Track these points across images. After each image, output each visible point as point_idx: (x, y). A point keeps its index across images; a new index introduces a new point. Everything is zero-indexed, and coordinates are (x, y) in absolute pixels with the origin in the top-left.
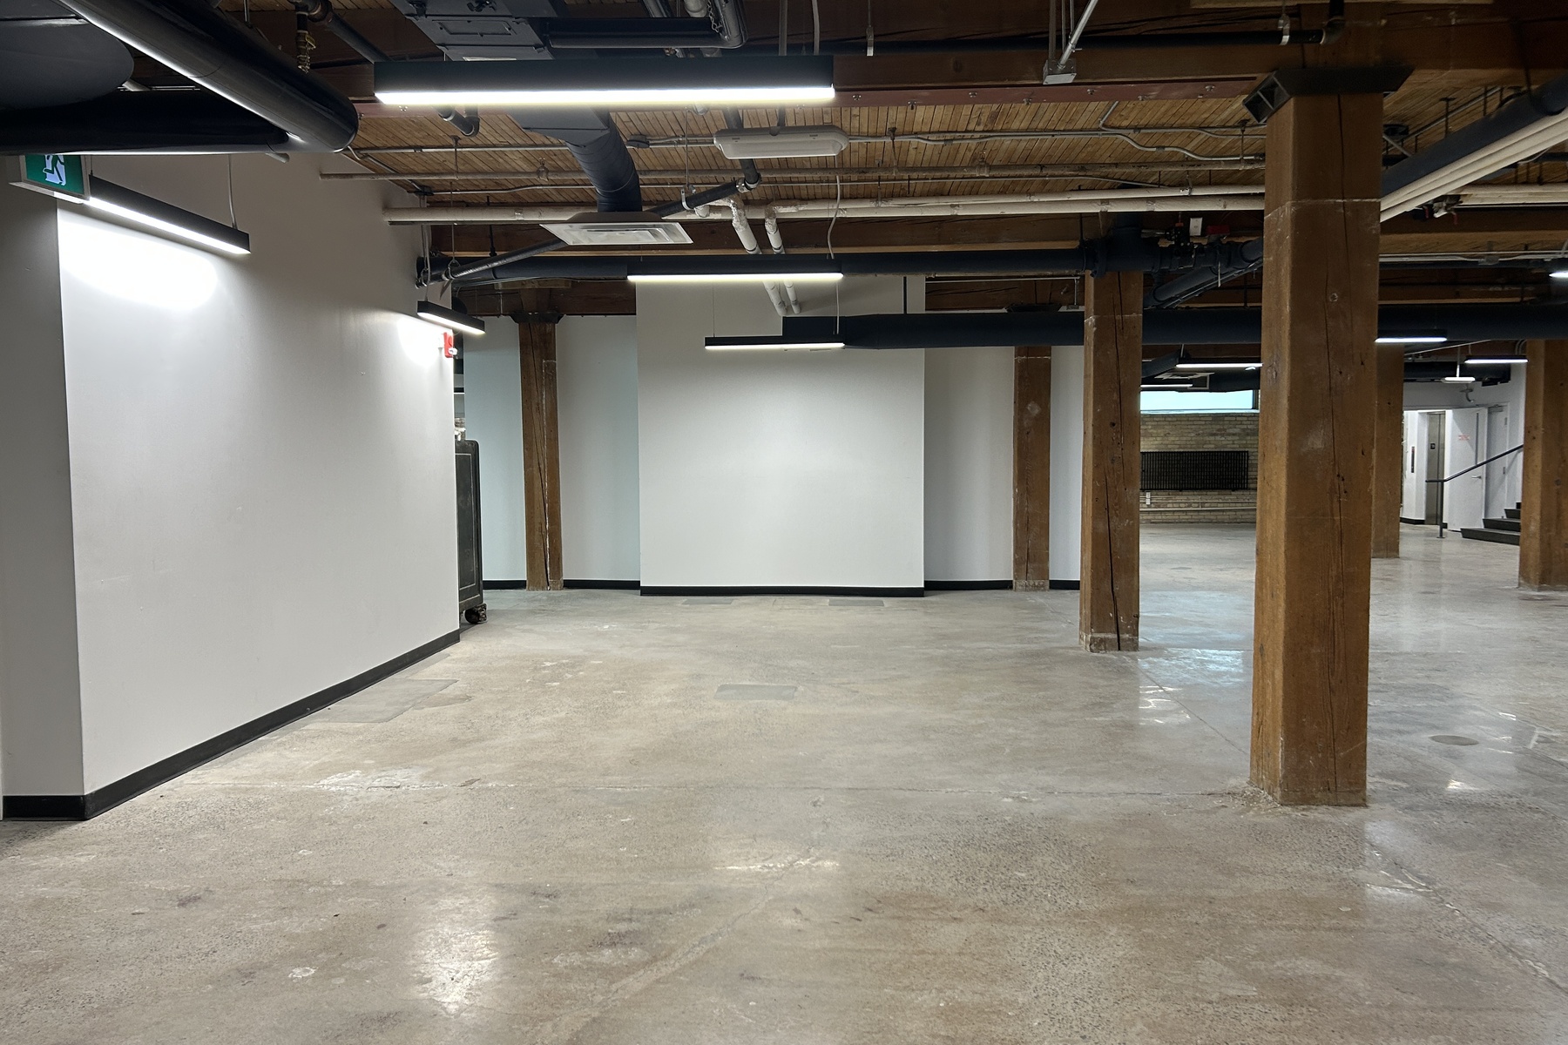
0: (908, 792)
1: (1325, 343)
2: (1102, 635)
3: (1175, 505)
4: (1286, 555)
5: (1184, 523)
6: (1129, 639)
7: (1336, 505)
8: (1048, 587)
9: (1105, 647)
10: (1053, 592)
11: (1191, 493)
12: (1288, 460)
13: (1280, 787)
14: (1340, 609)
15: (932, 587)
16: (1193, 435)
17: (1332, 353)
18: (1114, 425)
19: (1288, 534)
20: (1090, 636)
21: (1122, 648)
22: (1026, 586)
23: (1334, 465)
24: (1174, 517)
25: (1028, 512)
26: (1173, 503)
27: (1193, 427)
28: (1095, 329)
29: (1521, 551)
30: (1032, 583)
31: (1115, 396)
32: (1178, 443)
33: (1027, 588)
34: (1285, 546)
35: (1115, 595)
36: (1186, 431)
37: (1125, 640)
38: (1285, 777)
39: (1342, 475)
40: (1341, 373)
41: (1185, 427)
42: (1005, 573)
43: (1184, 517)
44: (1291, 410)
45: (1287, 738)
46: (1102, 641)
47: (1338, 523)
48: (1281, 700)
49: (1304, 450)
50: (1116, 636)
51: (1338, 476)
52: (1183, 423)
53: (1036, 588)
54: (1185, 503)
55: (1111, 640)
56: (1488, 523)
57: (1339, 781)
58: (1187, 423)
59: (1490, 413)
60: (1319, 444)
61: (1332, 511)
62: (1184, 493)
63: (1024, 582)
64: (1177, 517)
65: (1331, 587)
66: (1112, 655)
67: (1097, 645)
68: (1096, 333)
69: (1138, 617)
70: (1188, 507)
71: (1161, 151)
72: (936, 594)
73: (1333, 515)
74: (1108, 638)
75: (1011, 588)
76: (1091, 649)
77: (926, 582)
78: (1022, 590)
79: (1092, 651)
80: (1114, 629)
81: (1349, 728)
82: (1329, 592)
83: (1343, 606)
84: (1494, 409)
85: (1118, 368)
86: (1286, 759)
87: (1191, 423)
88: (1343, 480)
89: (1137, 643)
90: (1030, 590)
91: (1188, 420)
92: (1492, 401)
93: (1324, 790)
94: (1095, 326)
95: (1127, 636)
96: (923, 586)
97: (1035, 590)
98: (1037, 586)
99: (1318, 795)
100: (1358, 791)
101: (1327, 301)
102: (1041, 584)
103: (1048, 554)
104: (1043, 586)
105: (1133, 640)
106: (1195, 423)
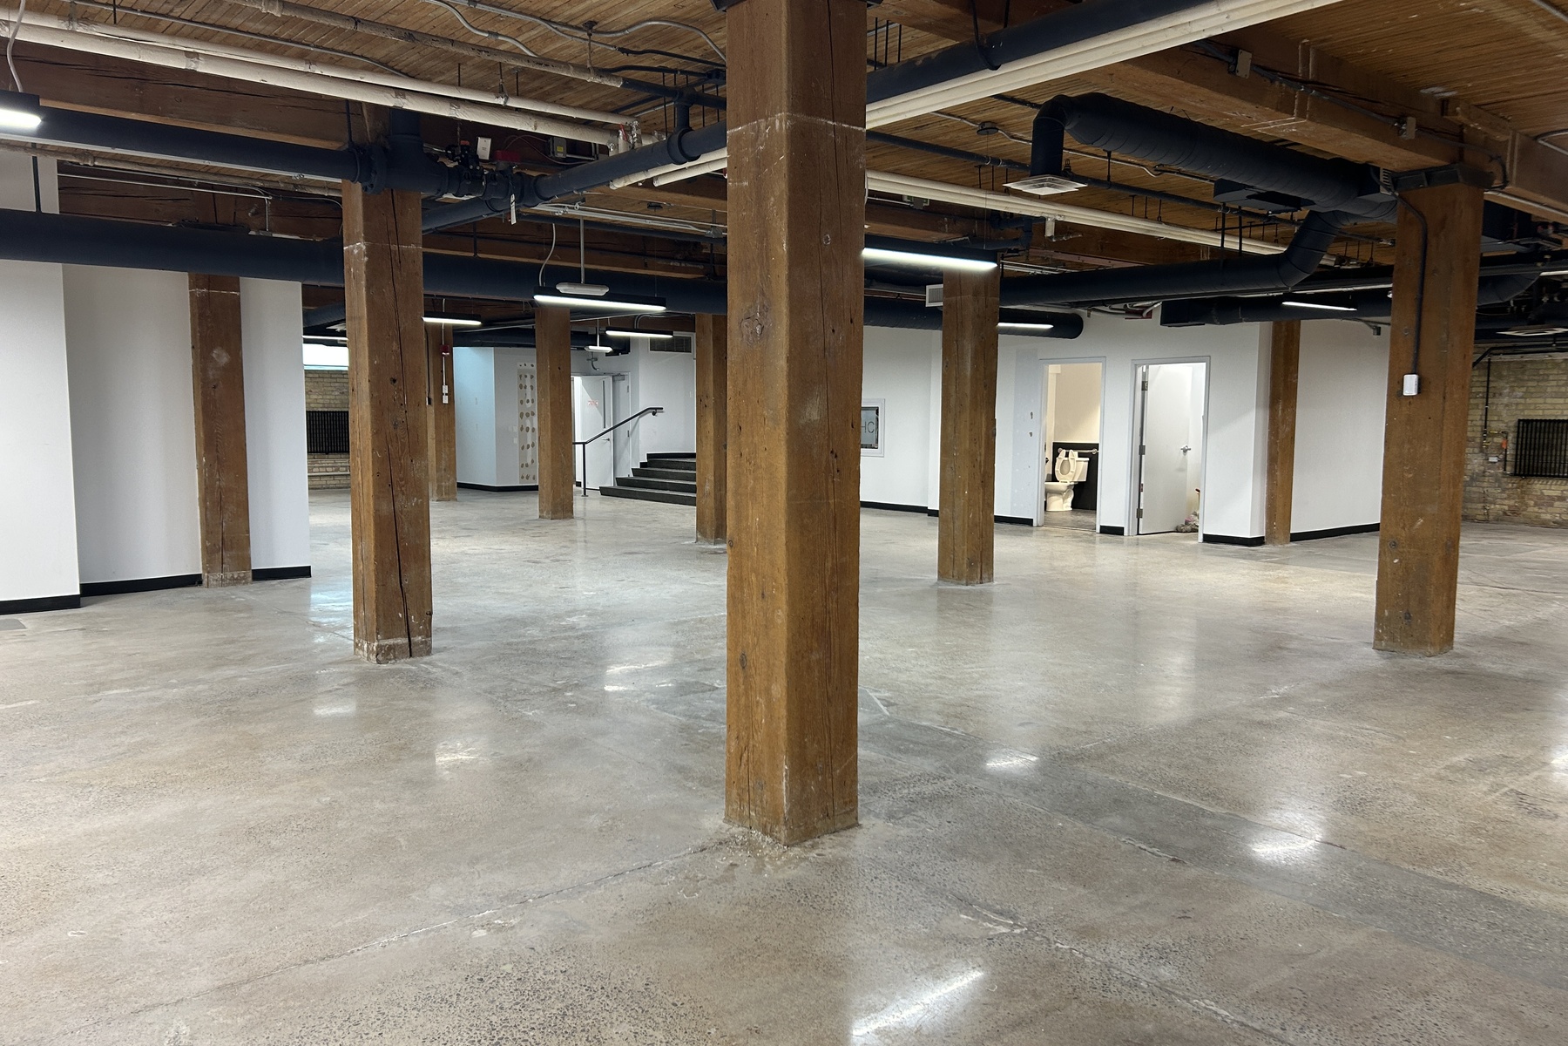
0: (324, 965)
1: (819, 295)
2: (391, 642)
3: (321, 469)
4: (787, 549)
5: (332, 488)
6: (422, 643)
7: (831, 486)
8: (250, 579)
9: (395, 658)
10: (258, 584)
11: (339, 456)
12: (788, 434)
13: (786, 823)
14: (835, 605)
15: (92, 591)
16: (337, 393)
17: (826, 308)
18: (394, 381)
19: (788, 523)
20: (376, 644)
21: (414, 654)
22: (222, 580)
23: (828, 440)
24: (321, 483)
25: (220, 487)
26: (319, 467)
27: (337, 384)
28: (366, 259)
29: (697, 509)
30: (229, 575)
31: (395, 346)
32: (321, 401)
33: (223, 583)
34: (786, 537)
35: (405, 590)
36: (330, 389)
37: (417, 644)
38: (790, 812)
39: (835, 451)
40: (833, 331)
41: (329, 385)
42: (191, 564)
43: (331, 482)
44: (791, 373)
45: (791, 767)
46: (391, 648)
47: (832, 507)
48: (785, 721)
49: (802, 422)
50: (406, 641)
51: (832, 452)
52: (325, 380)
53: (236, 581)
54: (332, 467)
55: (401, 646)
56: (619, 481)
57: (836, 803)
58: (330, 380)
59: (614, 381)
60: (815, 416)
61: (827, 494)
62: (331, 456)
63: (219, 575)
64: (324, 482)
65: (827, 581)
66: (404, 664)
67: (385, 654)
68: (368, 264)
69: (431, 614)
70: (335, 471)
71: (493, 38)
72: (101, 601)
73: (828, 498)
74: (398, 645)
75: (200, 583)
76: (377, 660)
77: (83, 587)
78: (216, 586)
79: (379, 662)
80: (405, 632)
81: (843, 740)
82: (826, 588)
83: (837, 602)
84: (617, 377)
85: (396, 311)
86: (790, 791)
87: (335, 380)
88: (836, 456)
89: (430, 646)
90: (228, 585)
91: (331, 378)
92: (615, 370)
93: (824, 817)
94: (367, 256)
95: (420, 638)
96: (78, 593)
97: (234, 584)
98: (237, 579)
99: (819, 826)
100: (852, 810)
101: (821, 243)
102: (242, 575)
103: (248, 538)
104: (244, 578)
105: (426, 642)
106: (338, 380)
